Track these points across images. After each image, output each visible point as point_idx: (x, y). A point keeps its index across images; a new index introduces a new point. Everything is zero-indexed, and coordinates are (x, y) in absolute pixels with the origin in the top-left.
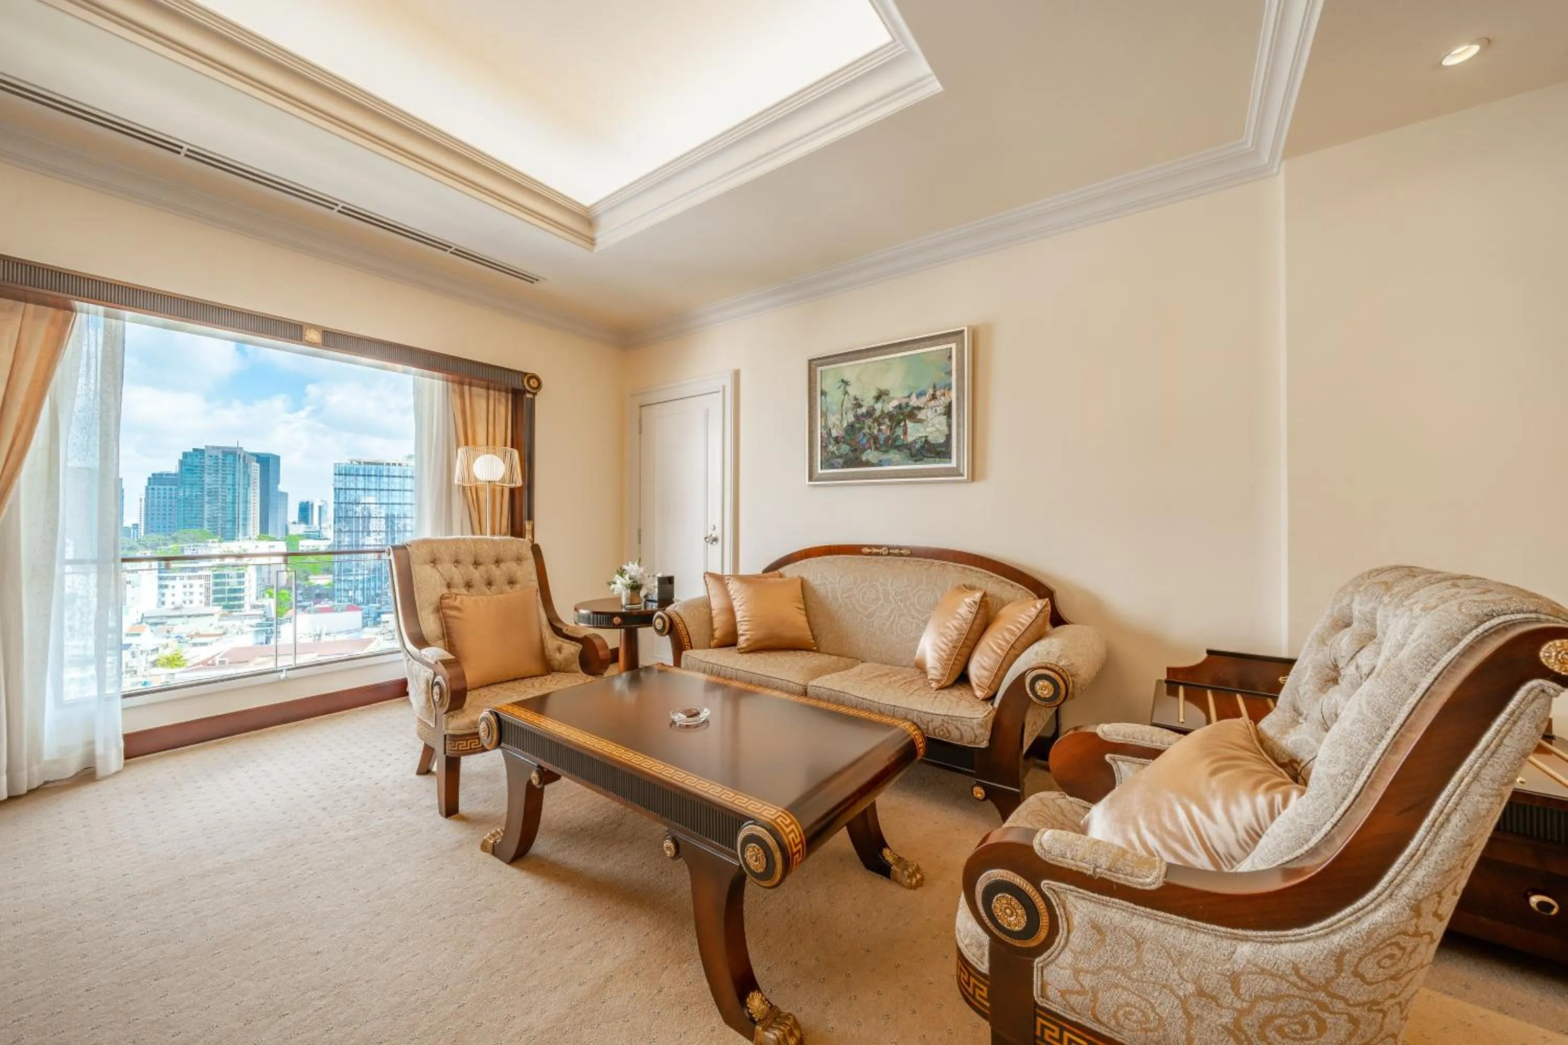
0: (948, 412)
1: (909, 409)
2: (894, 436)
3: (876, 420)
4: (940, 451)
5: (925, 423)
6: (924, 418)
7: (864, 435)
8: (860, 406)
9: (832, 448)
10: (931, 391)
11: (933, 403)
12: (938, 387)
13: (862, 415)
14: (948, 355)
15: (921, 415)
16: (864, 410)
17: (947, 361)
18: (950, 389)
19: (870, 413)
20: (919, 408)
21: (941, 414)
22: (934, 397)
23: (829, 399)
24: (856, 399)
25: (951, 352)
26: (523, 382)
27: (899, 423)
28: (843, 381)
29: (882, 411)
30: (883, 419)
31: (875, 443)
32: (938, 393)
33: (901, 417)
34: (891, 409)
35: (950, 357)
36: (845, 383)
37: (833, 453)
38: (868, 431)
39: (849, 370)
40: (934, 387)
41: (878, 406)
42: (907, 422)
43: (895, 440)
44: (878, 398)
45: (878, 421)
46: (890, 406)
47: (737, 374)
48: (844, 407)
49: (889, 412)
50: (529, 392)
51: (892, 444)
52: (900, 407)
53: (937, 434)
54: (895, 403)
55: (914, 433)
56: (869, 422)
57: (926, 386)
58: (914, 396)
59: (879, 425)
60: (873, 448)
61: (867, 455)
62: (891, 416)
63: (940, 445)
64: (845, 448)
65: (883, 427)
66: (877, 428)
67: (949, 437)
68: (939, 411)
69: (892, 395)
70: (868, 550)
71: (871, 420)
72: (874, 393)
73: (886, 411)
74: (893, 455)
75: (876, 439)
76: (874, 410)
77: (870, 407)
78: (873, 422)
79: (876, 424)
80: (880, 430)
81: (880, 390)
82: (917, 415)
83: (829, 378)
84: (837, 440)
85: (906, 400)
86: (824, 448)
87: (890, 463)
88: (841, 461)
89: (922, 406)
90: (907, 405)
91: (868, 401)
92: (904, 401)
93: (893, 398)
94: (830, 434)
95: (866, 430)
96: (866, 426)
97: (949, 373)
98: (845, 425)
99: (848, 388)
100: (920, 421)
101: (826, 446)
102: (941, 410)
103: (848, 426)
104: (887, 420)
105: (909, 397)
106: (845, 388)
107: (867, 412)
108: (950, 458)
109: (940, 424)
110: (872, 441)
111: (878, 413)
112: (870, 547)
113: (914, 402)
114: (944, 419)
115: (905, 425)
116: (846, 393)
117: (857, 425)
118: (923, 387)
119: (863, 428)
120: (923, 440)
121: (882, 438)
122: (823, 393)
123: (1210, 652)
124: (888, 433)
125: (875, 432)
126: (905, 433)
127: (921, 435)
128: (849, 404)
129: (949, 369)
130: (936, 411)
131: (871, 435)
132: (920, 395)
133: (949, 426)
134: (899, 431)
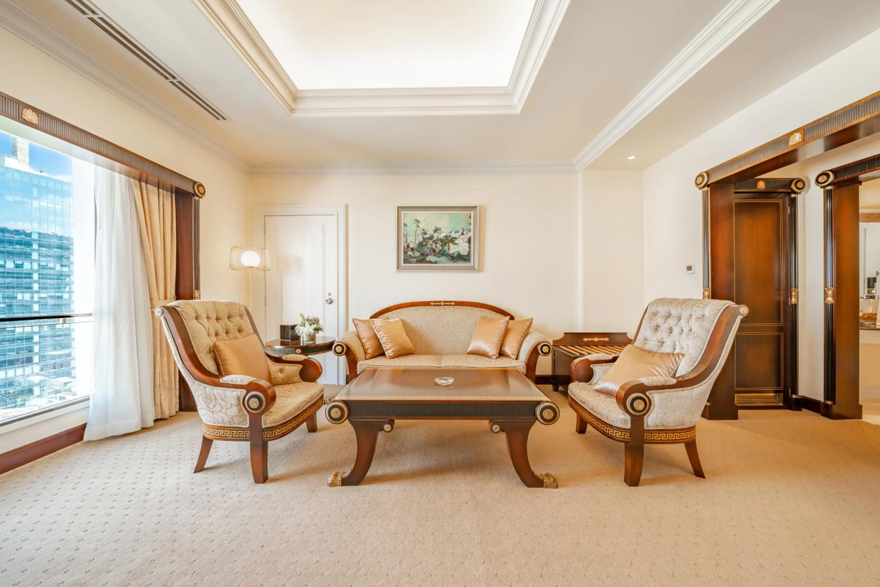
0: (469, 241)
1: (451, 238)
2: (444, 250)
3: (434, 241)
4: (465, 258)
5: (459, 245)
6: (458, 243)
7: (428, 248)
8: (425, 234)
9: (410, 253)
10: (461, 231)
11: (462, 236)
12: (465, 230)
13: (427, 238)
14: (469, 216)
15: (457, 241)
16: (428, 236)
17: (469, 219)
18: (470, 231)
19: (431, 238)
20: (456, 238)
21: (465, 242)
22: (463, 234)
23: (408, 228)
24: (424, 230)
25: (470, 215)
26: (193, 188)
27: (445, 244)
28: (416, 220)
29: (438, 238)
30: (438, 241)
31: (434, 253)
32: (464, 232)
33: (447, 241)
34: (442, 237)
35: (470, 217)
36: (418, 221)
37: (410, 255)
38: (430, 247)
39: (420, 215)
40: (463, 229)
41: (436, 235)
42: (450, 244)
43: (444, 251)
44: (436, 231)
45: (435, 242)
46: (441, 236)
47: (347, 206)
48: (417, 233)
49: (441, 239)
50: (197, 196)
51: (442, 253)
52: (446, 236)
53: (464, 251)
54: (444, 234)
55: (453, 249)
56: (431, 242)
57: (459, 228)
58: (453, 232)
59: (436, 244)
60: (433, 254)
61: (430, 258)
62: (442, 241)
63: (466, 256)
64: (417, 254)
65: (438, 245)
66: (435, 245)
67: (469, 253)
68: (465, 241)
69: (442, 230)
70: (434, 304)
71: (432, 241)
72: (434, 229)
73: (439, 238)
74: (443, 259)
75: (434, 251)
76: (433, 237)
77: (431, 235)
78: (433, 243)
79: (434, 243)
80: (436, 247)
81: (437, 228)
82: (454, 241)
83: (408, 217)
84: (412, 249)
85: (450, 234)
86: (405, 253)
87: (440, 262)
88: (415, 260)
89: (457, 237)
90: (450, 236)
91: (430, 232)
92: (448, 234)
93: (443, 232)
94: (408, 246)
95: (429, 246)
96: (429, 244)
97: (470, 224)
98: (417, 242)
99: (419, 224)
100: (456, 244)
101: (407, 252)
102: (466, 240)
103: (419, 243)
104: (440, 242)
105: (451, 232)
106: (417, 224)
107: (430, 237)
108: (470, 262)
109: (465, 246)
110: (432, 251)
111: (435, 238)
112: (435, 302)
113: (453, 235)
114: (467, 244)
115: (449, 246)
116: (418, 226)
117: (424, 243)
118: (457, 229)
119: (427, 245)
120: (457, 253)
121: (437, 250)
122: (405, 225)
123: (566, 334)
124: (441, 248)
125: (434, 247)
126: (449, 249)
127: (457, 250)
128: (419, 232)
129: (470, 222)
130: (463, 240)
131: (432, 248)
132: (456, 232)
133: (470, 248)
134: (446, 248)
